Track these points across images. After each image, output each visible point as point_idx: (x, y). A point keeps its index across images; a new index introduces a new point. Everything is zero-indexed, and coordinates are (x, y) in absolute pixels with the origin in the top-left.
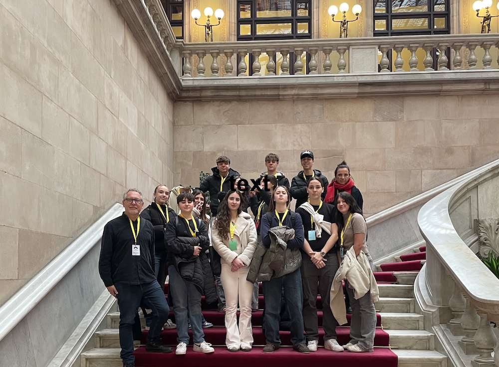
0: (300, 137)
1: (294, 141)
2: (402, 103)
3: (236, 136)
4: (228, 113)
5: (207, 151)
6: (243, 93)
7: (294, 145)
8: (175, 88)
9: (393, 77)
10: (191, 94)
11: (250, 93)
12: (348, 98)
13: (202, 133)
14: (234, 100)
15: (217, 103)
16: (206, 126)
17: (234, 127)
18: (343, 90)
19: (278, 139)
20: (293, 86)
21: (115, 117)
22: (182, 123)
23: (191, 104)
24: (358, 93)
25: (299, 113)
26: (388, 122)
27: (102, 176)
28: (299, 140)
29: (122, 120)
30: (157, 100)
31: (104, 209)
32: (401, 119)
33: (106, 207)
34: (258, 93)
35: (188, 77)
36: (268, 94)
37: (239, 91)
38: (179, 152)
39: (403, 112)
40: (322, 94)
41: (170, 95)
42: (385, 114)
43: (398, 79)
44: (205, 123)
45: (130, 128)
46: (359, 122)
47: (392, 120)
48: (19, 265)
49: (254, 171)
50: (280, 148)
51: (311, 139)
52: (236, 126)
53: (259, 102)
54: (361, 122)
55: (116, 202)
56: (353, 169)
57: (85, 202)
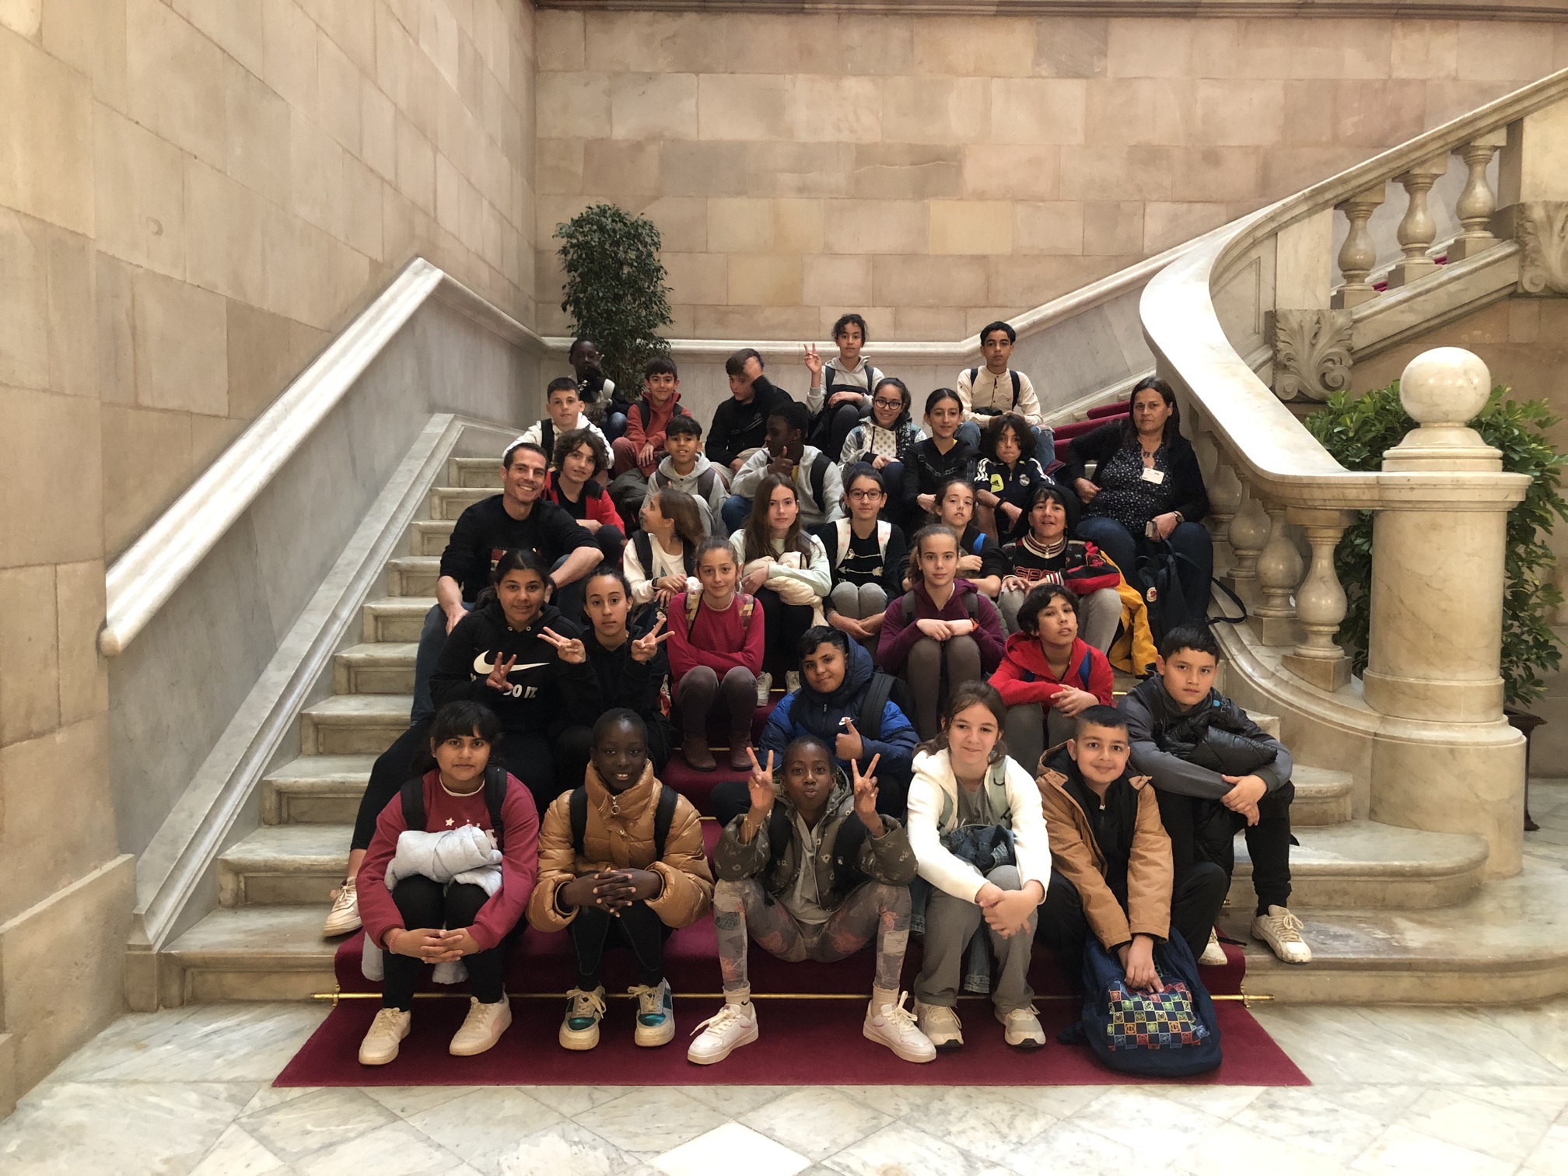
0: (855, 112)
1: (839, 120)
2: (1102, 32)
3: (693, 102)
4: (675, 43)
5: (620, 138)
7: (839, 130)
12: (974, 14)
13: (609, 93)
14: (689, 9)
15: (645, 16)
16: (617, 75)
17: (688, 79)
19: (800, 115)
21: (411, 41)
22: (556, 65)
23: (580, 15)
24: (1000, 4)
25: (852, 48)
26: (1069, 80)
27: (387, 188)
28: (851, 118)
29: (425, 47)
31: (392, 267)
32: (1099, 73)
38: (549, 139)
39: (1106, 56)
40: (911, 2)
42: (1063, 58)
44: (616, 68)
45: (442, 70)
46: (999, 77)
47: (1078, 75)
48: (230, 383)
49: (738, 193)
50: (803, 136)
51: (880, 115)
52: (694, 75)
53: (754, 17)
54: (1004, 77)
55: (417, 256)
56: (981, 196)
57: (352, 248)
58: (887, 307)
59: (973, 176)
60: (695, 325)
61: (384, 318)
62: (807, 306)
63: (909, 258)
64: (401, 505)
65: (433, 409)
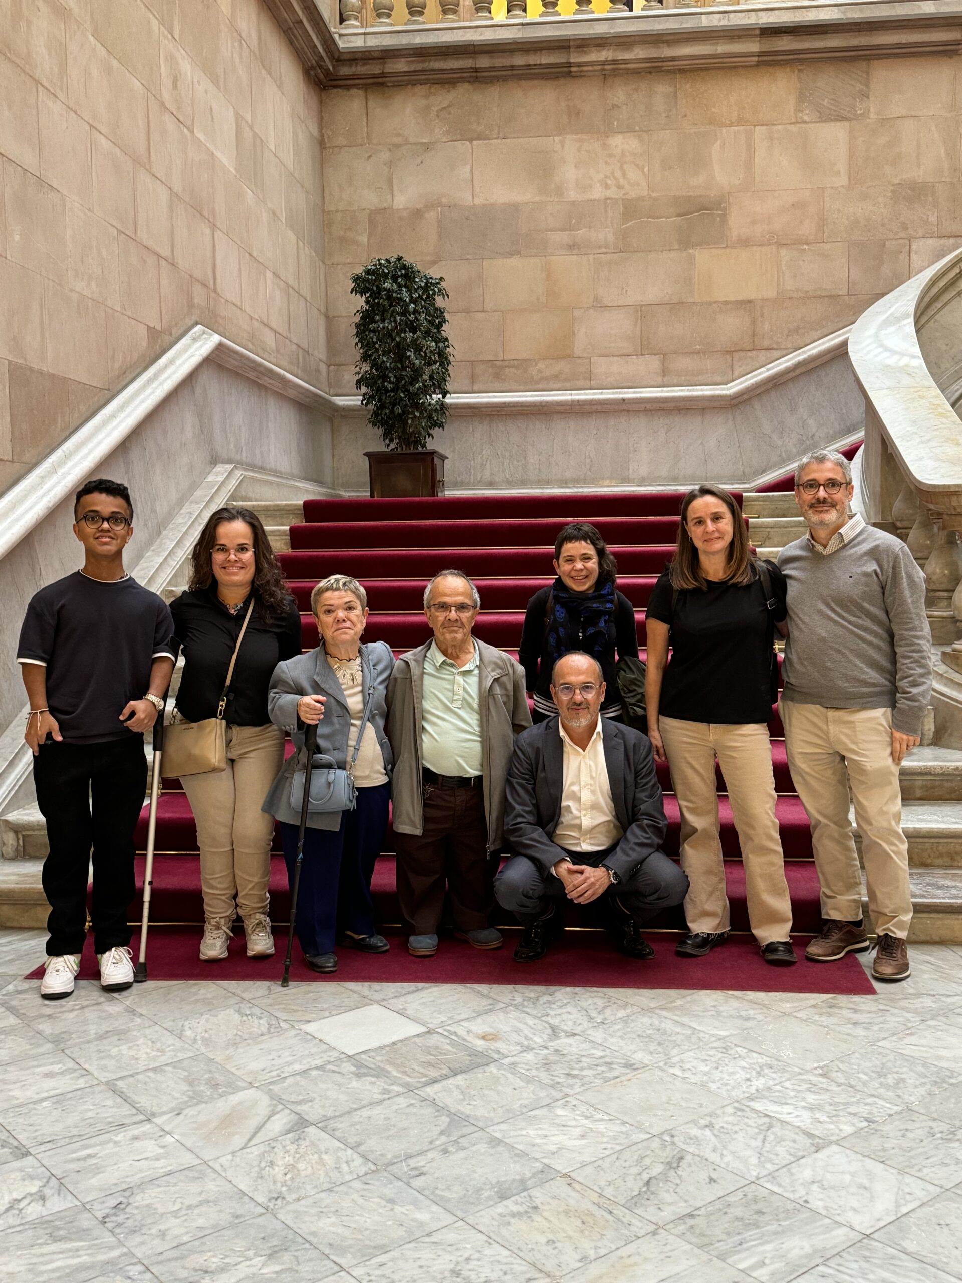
0: (621, 168)
1: (606, 177)
2: (865, 75)
3: (468, 168)
4: (450, 113)
5: (401, 207)
6: (483, 62)
7: (607, 187)
8: (321, 57)
9: (844, 12)
10: (360, 69)
11: (500, 61)
12: (735, 67)
13: (390, 164)
14: (462, 80)
15: (420, 90)
16: (398, 146)
17: (463, 147)
18: (722, 48)
19: (569, 174)
20: (601, 42)
21: (186, 130)
22: (341, 141)
23: (361, 92)
24: (760, 54)
25: (618, 107)
26: (833, 124)
27: (163, 262)
28: (618, 174)
29: (201, 136)
30: (280, 86)
31: (171, 334)
32: (861, 115)
33: (176, 332)
34: (519, 60)
35: (353, 26)
36: (544, 62)
37: (475, 58)
38: (337, 211)
39: (868, 97)
40: (673, 59)
41: (312, 73)
42: (825, 102)
43: (856, 16)
44: (396, 140)
45: (219, 154)
46: (762, 125)
47: (840, 118)
48: (12, 433)
49: (511, 254)
50: (573, 195)
51: (646, 170)
52: (468, 143)
53: (523, 83)
54: (767, 125)
55: (197, 323)
56: (745, 242)
57: (129, 317)
58: (655, 355)
59: (737, 225)
60: (473, 379)
61: (163, 377)
62: (579, 358)
63: (676, 307)
64: (179, 543)
65: (215, 461)
